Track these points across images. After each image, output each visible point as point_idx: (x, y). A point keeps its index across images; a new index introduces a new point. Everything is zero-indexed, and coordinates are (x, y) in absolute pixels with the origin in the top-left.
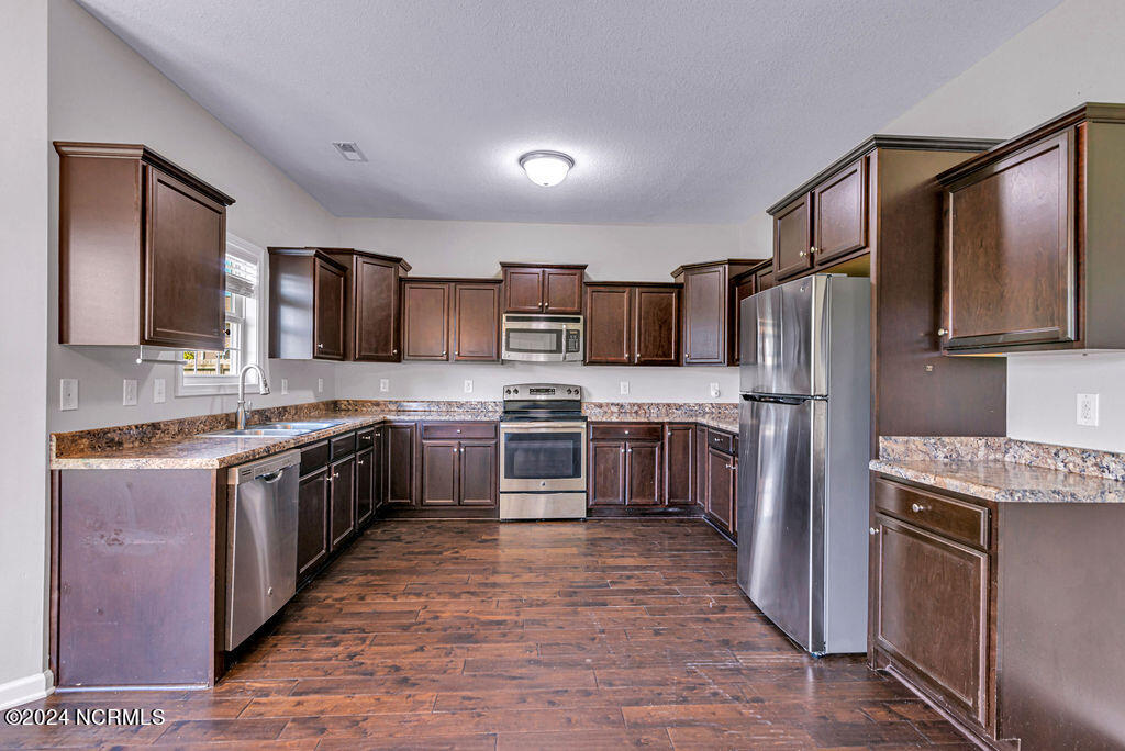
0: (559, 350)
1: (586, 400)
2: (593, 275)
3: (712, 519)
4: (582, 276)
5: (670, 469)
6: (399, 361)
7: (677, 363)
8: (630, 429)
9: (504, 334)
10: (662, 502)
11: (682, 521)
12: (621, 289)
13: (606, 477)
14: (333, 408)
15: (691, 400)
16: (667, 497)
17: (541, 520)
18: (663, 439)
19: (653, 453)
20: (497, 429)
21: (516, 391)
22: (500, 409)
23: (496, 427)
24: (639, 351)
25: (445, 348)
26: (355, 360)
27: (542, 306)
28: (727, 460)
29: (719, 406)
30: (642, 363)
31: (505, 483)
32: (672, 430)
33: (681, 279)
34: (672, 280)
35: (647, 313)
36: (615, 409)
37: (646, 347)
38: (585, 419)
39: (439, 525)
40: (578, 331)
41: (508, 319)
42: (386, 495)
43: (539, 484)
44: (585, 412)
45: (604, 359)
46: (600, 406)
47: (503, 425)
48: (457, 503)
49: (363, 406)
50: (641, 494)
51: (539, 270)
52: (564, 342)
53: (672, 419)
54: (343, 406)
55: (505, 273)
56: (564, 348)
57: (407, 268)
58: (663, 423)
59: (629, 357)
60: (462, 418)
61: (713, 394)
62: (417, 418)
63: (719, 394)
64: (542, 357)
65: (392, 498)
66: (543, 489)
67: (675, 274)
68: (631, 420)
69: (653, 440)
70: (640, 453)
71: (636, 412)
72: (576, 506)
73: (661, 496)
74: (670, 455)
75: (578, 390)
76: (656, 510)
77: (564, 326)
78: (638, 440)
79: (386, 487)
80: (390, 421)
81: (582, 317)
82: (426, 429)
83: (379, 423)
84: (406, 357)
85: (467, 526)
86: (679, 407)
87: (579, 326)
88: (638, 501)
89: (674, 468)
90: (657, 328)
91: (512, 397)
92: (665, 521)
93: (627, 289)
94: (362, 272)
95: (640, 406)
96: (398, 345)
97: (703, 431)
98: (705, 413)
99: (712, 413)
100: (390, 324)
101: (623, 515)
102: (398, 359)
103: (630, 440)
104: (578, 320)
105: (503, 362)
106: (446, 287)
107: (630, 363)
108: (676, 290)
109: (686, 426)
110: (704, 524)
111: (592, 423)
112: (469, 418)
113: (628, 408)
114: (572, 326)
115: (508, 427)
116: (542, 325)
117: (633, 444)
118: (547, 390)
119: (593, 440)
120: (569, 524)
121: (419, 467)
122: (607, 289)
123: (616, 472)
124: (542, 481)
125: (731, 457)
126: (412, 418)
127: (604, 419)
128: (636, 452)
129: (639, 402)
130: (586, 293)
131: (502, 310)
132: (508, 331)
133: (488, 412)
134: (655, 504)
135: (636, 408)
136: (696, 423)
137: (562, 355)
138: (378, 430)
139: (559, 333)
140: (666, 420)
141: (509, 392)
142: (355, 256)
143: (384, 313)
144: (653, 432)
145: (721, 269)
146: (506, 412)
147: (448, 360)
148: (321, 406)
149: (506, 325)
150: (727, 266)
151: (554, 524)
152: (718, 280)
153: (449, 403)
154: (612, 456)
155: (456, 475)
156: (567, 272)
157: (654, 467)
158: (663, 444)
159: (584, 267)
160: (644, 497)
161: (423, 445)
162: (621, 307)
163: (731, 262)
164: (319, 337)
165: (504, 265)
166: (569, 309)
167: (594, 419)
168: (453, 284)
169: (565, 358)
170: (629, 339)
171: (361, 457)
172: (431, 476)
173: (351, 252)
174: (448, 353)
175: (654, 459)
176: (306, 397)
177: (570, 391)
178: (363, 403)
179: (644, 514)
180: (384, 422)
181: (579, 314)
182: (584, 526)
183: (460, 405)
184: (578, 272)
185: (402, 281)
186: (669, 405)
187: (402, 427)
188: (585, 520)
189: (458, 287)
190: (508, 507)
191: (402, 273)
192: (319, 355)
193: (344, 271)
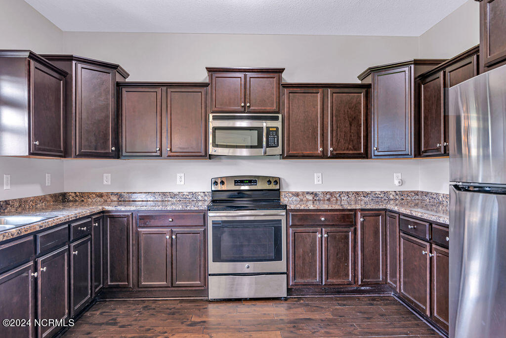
0: (260, 145)
1: (284, 189)
2: (288, 78)
3: (403, 298)
4: (280, 79)
5: (362, 251)
6: (118, 157)
7: (366, 155)
8: (325, 216)
9: (211, 131)
10: (356, 282)
11: (374, 299)
12: (314, 90)
13: (304, 259)
14: (62, 199)
15: (377, 189)
16: (360, 277)
17: (246, 300)
18: (355, 224)
19: (347, 237)
20: (205, 217)
21: (222, 183)
22: (209, 199)
23: (204, 216)
24: (332, 145)
25: (159, 146)
26: (77, 156)
27: (244, 107)
28: (424, 247)
29: (402, 193)
30: (335, 156)
31: (214, 267)
32: (363, 216)
33: (368, 81)
34: (359, 82)
35: (338, 111)
36: (310, 197)
37: (338, 142)
38: (284, 207)
39: (153, 306)
40: (277, 128)
41: (215, 118)
42: (105, 279)
43: (244, 267)
44: (284, 200)
45: (300, 152)
46: (297, 194)
47: (210, 214)
48: (170, 285)
49: (89, 197)
50: (337, 274)
51: (241, 75)
52: (264, 139)
53: (363, 207)
54: (71, 198)
55: (211, 77)
56: (264, 143)
57: (125, 75)
58: (355, 210)
59: (323, 152)
60: (174, 207)
61: (396, 182)
62: (133, 208)
63: (402, 183)
64: (245, 152)
65: (111, 282)
66: (247, 271)
67: (362, 77)
68: (326, 207)
69: (346, 226)
70: (335, 238)
71: (329, 200)
72: (278, 287)
73: (355, 276)
74: (362, 239)
75: (277, 181)
76: (350, 289)
77: (264, 124)
78: (333, 225)
79: (105, 271)
80: (108, 212)
81: (280, 116)
82: (143, 218)
83: (99, 213)
84: (124, 154)
85: (179, 306)
86: (366, 194)
87: (278, 124)
88: (334, 281)
89: (367, 250)
90: (347, 125)
91: (219, 187)
92: (359, 298)
93: (320, 90)
94: (82, 76)
95: (331, 194)
96: (117, 143)
97: (394, 218)
98: (390, 200)
99: (396, 199)
100: (108, 123)
101: (320, 293)
102: (117, 155)
103: (326, 226)
104: (276, 118)
105: (211, 157)
106: (159, 90)
107: (324, 156)
108: (364, 90)
109: (376, 213)
110: (395, 302)
111: (292, 210)
112: (179, 208)
113: (321, 197)
114: (270, 124)
115: (214, 216)
116: (244, 124)
117: (329, 229)
118: (250, 182)
119: (292, 226)
120: (271, 303)
121: (136, 253)
122: (303, 90)
123: (314, 254)
124: (246, 264)
125: (428, 244)
126: (128, 208)
127: (302, 208)
128: (331, 237)
129: (331, 190)
130: (284, 94)
131: (208, 109)
132: (215, 129)
133: (198, 201)
134: (350, 284)
135: (328, 196)
136: (385, 210)
137: (262, 150)
138: (96, 220)
139: (259, 130)
140: (358, 207)
141: (216, 183)
142: (74, 62)
143: (103, 114)
144: (346, 218)
145: (406, 69)
146: (213, 201)
147: (161, 155)
148: (49, 198)
149: (212, 124)
150: (413, 66)
151: (258, 303)
152: (403, 81)
153: (164, 194)
154: (309, 240)
155: (169, 260)
156: (265, 75)
157: (348, 250)
158: (355, 230)
159: (281, 71)
160: (339, 277)
161: (138, 233)
162: (315, 106)
163: (417, 63)
164: (35, 134)
165: (211, 70)
166: (268, 108)
167: (293, 207)
168: (164, 88)
169: (265, 153)
170: (323, 135)
171: (76, 248)
172: (146, 261)
173: (69, 58)
174: (161, 150)
175: (348, 243)
176: (33, 191)
177: (269, 182)
178: (89, 195)
179: (339, 292)
180: (103, 212)
181: (279, 113)
182: (285, 305)
183: (174, 195)
184: (276, 75)
185: (119, 86)
186: (357, 193)
187: (120, 217)
188: (286, 299)
189: (169, 90)
190: (217, 288)
191: (119, 79)
192: (35, 152)
193: (65, 76)
